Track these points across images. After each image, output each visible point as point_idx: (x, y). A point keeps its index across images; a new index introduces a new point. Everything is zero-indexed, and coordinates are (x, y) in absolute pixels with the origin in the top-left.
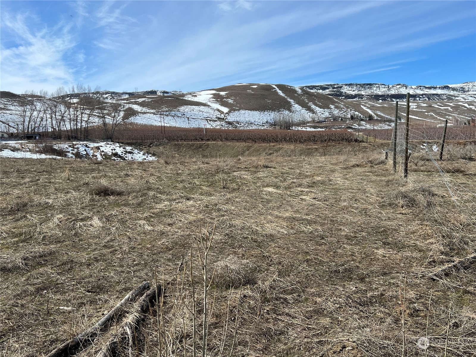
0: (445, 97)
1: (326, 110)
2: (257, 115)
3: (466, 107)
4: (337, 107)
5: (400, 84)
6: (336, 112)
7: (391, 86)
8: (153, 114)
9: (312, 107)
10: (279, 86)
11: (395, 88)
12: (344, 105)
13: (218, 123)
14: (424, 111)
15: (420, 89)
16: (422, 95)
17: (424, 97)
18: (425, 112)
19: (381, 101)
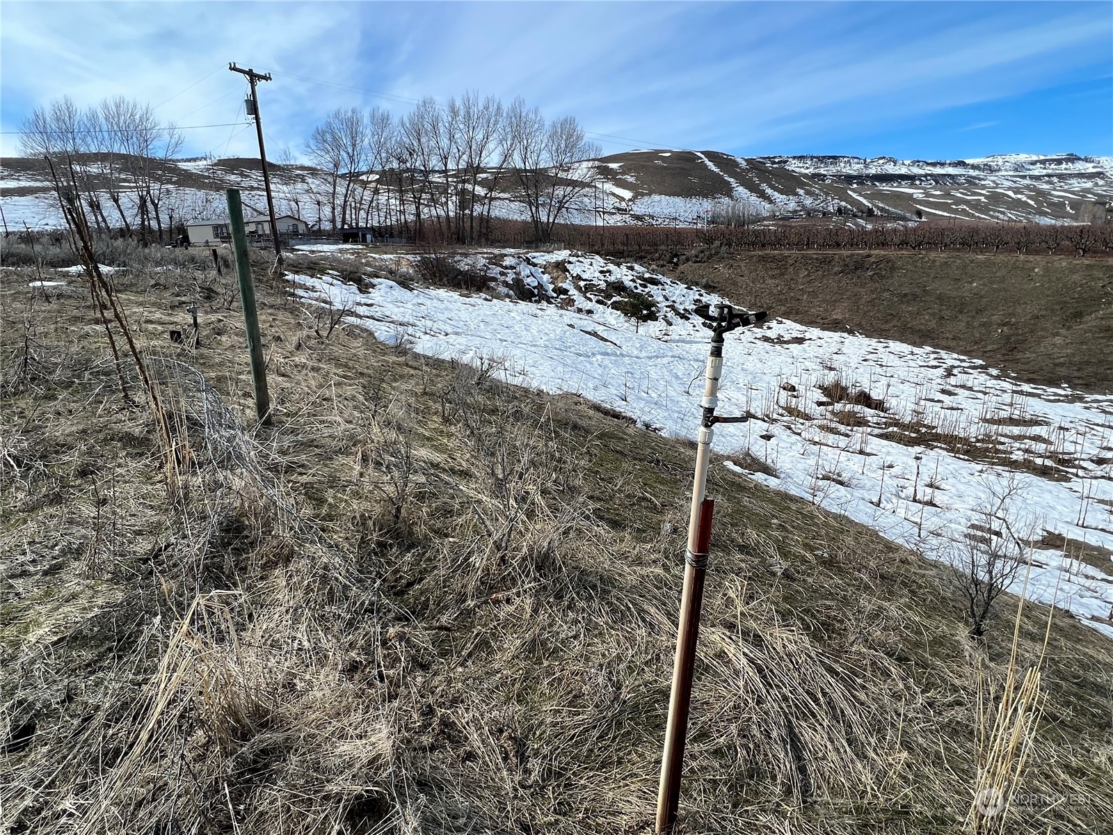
0: (962, 180)
1: (791, 197)
2: (681, 205)
3: (1011, 197)
4: (808, 193)
5: (884, 158)
6: (808, 201)
7: (868, 161)
8: (508, 201)
9: (766, 191)
10: (706, 153)
11: (875, 164)
12: (819, 189)
13: (618, 217)
14: (949, 201)
15: (918, 165)
16: (926, 176)
17: (927, 180)
18: (951, 204)
19: (855, 186)
